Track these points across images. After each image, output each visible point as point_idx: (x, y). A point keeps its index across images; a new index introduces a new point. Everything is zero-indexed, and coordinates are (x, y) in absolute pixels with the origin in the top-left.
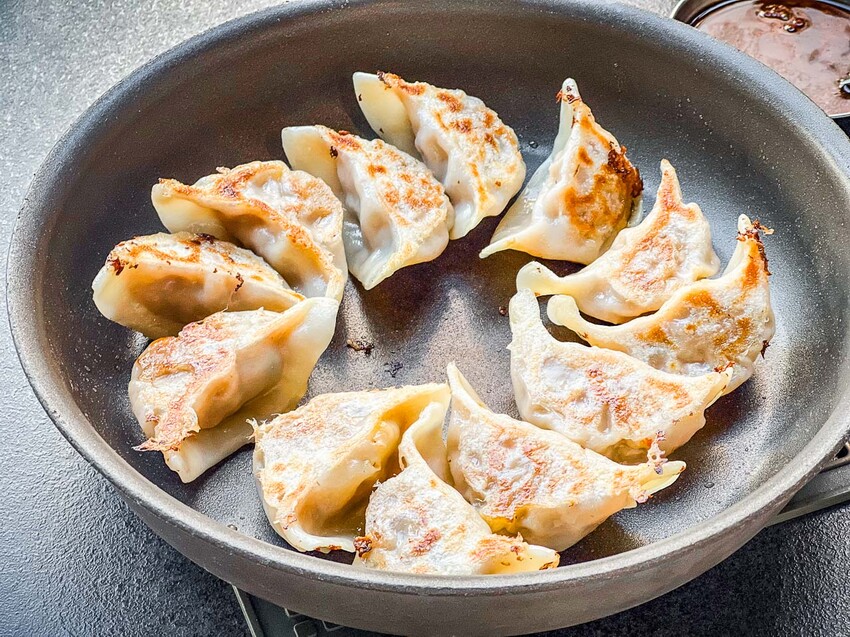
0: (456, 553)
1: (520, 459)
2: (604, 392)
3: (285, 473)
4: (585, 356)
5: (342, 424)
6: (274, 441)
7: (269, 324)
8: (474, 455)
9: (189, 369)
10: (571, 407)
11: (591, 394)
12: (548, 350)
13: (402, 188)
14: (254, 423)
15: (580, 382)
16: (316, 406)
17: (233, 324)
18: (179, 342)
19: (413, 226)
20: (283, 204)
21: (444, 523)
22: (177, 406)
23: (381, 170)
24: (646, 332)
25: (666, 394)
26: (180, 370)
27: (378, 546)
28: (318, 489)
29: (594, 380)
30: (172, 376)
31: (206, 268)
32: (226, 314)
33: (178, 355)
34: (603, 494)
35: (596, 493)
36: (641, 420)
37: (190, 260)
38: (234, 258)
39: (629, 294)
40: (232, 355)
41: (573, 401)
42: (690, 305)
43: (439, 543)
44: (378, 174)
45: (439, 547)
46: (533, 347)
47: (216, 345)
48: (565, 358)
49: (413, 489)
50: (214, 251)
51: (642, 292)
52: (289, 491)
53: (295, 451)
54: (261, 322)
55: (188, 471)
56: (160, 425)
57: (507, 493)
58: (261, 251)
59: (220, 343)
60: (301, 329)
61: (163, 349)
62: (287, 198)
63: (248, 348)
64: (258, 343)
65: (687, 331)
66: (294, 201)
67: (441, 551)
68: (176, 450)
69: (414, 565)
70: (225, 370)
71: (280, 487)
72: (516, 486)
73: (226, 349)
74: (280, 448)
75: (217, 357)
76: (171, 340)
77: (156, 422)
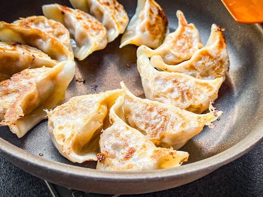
0: (144, 157)
1: (157, 115)
2: (180, 88)
3: (64, 130)
4: (170, 76)
5: (85, 108)
6: (56, 117)
7: (48, 71)
8: (137, 116)
9: (17, 91)
10: (169, 94)
11: (176, 89)
12: (156, 75)
13: (89, 25)
14: (47, 111)
15: (170, 85)
16: (72, 102)
17: (33, 73)
18: (11, 81)
19: (95, 37)
20: (47, 30)
21: (136, 144)
22: (13, 106)
23: (80, 18)
24: (188, 66)
25: (204, 87)
26: (13, 92)
27: (108, 157)
28: (80, 135)
29: (176, 84)
30: (10, 95)
31: (20, 53)
32: (30, 70)
33: (11, 86)
34: (194, 127)
35: (192, 126)
36: (197, 97)
37: (13, 50)
38: (30, 50)
39: (178, 54)
40: (35, 84)
41: (169, 92)
42: (202, 56)
43: (135, 153)
44: (80, 20)
45: (135, 155)
46: (150, 74)
47: (27, 81)
48: (163, 77)
49: (119, 131)
50: (22, 48)
51: (182, 54)
52: (67, 137)
53: (66, 120)
54: (45, 71)
55: (21, 133)
56: (6, 115)
57: (155, 129)
58: (40, 48)
59: (29, 80)
60: (61, 73)
61: (5, 84)
62: (48, 28)
63: (40, 81)
64: (45, 79)
65: (202, 65)
66: (51, 29)
67: (137, 157)
68: (15, 124)
69: (126, 164)
70: (32, 90)
71: (63, 136)
72: (158, 126)
73: (32, 82)
74: (59, 119)
75: (28, 86)
76: (8, 81)
77: (4, 114)
